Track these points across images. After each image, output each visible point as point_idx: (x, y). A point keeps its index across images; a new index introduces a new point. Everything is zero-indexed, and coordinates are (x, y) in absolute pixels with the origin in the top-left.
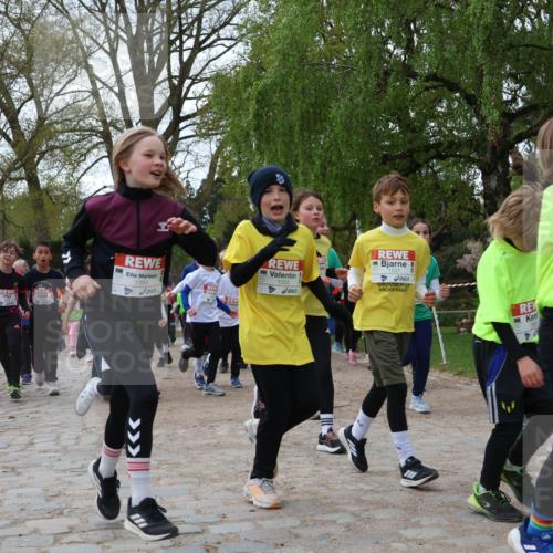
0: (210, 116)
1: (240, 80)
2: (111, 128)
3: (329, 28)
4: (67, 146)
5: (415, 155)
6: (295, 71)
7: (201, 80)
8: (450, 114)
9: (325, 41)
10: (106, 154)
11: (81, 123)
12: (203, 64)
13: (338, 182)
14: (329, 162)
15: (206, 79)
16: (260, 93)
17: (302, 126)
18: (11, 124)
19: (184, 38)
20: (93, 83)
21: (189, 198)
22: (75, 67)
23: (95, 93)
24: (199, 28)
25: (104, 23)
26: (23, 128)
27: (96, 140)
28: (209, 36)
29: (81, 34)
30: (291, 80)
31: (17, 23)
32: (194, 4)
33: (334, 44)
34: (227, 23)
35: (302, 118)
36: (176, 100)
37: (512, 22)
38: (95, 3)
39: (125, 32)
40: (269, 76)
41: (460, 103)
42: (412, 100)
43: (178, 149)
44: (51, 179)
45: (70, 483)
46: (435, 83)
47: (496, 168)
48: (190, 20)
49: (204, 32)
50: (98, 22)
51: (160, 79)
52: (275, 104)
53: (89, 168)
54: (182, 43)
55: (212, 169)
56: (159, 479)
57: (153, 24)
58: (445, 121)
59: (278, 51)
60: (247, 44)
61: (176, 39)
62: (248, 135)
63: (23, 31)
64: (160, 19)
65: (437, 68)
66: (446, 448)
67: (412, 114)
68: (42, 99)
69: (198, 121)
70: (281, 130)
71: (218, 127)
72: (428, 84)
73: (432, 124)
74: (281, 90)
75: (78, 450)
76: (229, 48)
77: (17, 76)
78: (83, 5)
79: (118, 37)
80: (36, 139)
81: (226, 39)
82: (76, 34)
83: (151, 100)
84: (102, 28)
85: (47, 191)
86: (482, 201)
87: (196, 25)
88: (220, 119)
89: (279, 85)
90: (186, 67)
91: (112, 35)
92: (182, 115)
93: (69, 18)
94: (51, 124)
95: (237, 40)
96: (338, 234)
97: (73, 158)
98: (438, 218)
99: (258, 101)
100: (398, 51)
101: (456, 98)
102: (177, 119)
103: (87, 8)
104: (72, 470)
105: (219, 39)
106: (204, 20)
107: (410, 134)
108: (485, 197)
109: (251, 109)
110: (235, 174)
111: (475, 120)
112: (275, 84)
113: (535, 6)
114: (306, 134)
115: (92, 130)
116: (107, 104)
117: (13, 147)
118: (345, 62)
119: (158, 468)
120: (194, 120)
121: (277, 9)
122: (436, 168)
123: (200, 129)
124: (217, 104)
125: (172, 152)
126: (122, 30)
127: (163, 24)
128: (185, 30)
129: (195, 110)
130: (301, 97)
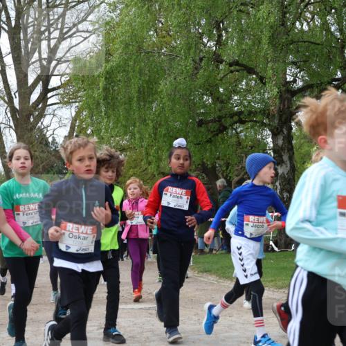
0: (71, 89)
3: (161, 25)
5: (223, 120)
6: (134, 57)
7: (65, 62)
8: (249, 91)
9: (157, 35)
12: (65, 50)
13: (166, 139)
14: (160, 125)
15: (68, 61)
16: (107, 72)
17: (139, 98)
19: (52, 30)
21: (54, 150)
24: (63, 23)
28: (70, 29)
30: (131, 63)
32: (60, 4)
33: (164, 37)
34: (84, 20)
35: (139, 92)
36: (45, 78)
37: (294, 24)
39: (7, 25)
40: (116, 59)
41: (256, 82)
42: (221, 80)
43: (46, 113)
46: (237, 67)
47: (282, 131)
48: (56, 17)
49: (66, 26)
51: (33, 60)
52: (119, 81)
54: (50, 33)
55: (72, 128)
57: (27, 19)
58: (245, 96)
59: (121, 42)
60: (99, 36)
61: (45, 30)
62: (98, 104)
64: (33, 16)
65: (239, 56)
66: (243, 340)
67: (221, 90)
69: (62, 92)
70: (123, 100)
71: (77, 97)
72: (232, 68)
73: (236, 98)
74: (124, 71)
76: (85, 39)
81: (83, 31)
83: (26, 76)
86: (272, 154)
87: (60, 20)
88: (78, 91)
89: (122, 67)
90: (53, 51)
92: (49, 87)
95: (92, 33)
98: (240, 167)
99: (106, 78)
100: (211, 44)
101: (253, 79)
102: (46, 90)
105: (78, 31)
106: (67, 16)
107: (219, 105)
108: (274, 152)
109: (101, 84)
110: (89, 132)
112: (118, 66)
113: (310, 13)
114: (142, 104)
118: (171, 51)
120: (58, 91)
121: (121, 11)
122: (239, 130)
123: (63, 98)
124: (75, 80)
125: (42, 115)
126: (4, 23)
127: (36, 19)
128: (52, 24)
129: (60, 84)
130: (138, 75)
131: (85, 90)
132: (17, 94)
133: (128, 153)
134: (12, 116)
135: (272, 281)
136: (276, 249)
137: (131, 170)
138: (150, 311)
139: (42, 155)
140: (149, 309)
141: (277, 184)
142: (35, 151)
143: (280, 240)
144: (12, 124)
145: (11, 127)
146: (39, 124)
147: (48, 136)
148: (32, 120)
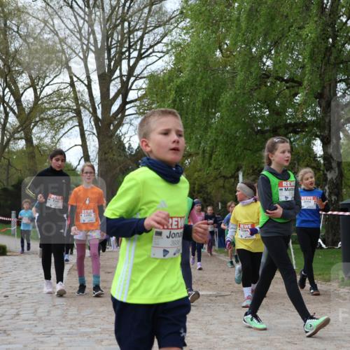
0: (146, 101)
1: (166, 78)
2: (81, 107)
3: (226, 46)
4: (52, 118)
6: (201, 74)
7: (141, 78)
9: (223, 55)
10: (77, 124)
11: (62, 103)
12: (143, 68)
15: (144, 77)
16: (178, 87)
18: (16, 103)
19: (132, 50)
20: (71, 78)
21: (130, 154)
22: (60, 67)
23: (72, 84)
24: (142, 45)
25: (80, 40)
26: (24, 105)
27: (71, 114)
28: (148, 49)
29: (65, 47)
30: (199, 79)
31: (24, 38)
32: (139, 29)
33: (229, 57)
34: (159, 42)
35: (204, 104)
36: (124, 90)
38: (75, 27)
39: (94, 46)
40: (184, 76)
43: (124, 122)
44: (40, 139)
45: (42, 342)
46: (294, 84)
48: (136, 39)
49: (144, 47)
50: (76, 39)
51: (115, 76)
53: (66, 133)
54: (130, 54)
56: (102, 341)
57: (111, 42)
59: (192, 61)
60: (171, 56)
61: (126, 51)
63: (28, 44)
64: (116, 39)
66: (294, 326)
68: (37, 87)
69: (138, 104)
72: (288, 84)
73: (290, 110)
74: (192, 85)
75: (49, 320)
76: (160, 58)
77: (23, 72)
78: (67, 28)
79: (88, 49)
80: (32, 113)
81: (158, 52)
82: (62, 46)
83: (108, 90)
84: (79, 43)
85: (38, 146)
86: (322, 162)
87: (139, 42)
88: (152, 104)
89: (191, 82)
90: (131, 69)
91: (85, 47)
92: (128, 100)
93: (58, 36)
94: (43, 103)
95: (167, 52)
96: (227, 180)
97: (56, 126)
99: (176, 92)
102: (125, 103)
103: (69, 29)
104: (44, 333)
105: (154, 52)
106: (144, 39)
107: (275, 117)
108: (324, 159)
111: (318, 109)
112: (187, 81)
115: (69, 108)
116: (79, 92)
117: (17, 117)
119: (101, 334)
120: (135, 103)
122: (292, 139)
123: (139, 110)
124: (150, 93)
125: (120, 124)
126: (91, 44)
127: (118, 41)
128: (132, 46)
129: (137, 97)
130: (204, 89)
131: (158, 102)
132: (100, 106)
133: (194, 158)
134: (95, 125)
135: (320, 275)
136: (324, 246)
137: (196, 173)
138: (211, 298)
139: (119, 158)
140: (210, 295)
141: (326, 188)
142: (114, 155)
143: (328, 238)
144: (95, 131)
145: (94, 134)
146: (118, 132)
147: (125, 142)
148: (112, 128)
